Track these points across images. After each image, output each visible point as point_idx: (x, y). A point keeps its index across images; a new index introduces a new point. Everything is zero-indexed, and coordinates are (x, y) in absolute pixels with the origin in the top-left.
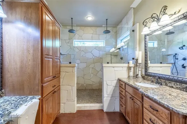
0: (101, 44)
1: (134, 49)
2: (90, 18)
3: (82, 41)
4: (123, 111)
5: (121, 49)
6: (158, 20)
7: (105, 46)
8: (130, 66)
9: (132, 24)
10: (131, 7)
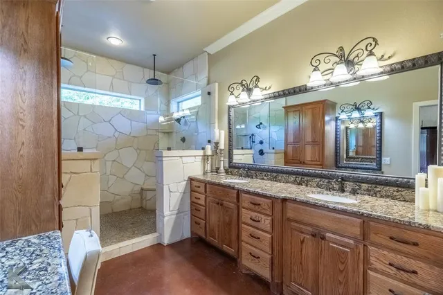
0: (133, 103)
1: (210, 124)
2: (115, 40)
3: (83, 89)
4: (201, 233)
5: (182, 120)
6: (249, 90)
7: (143, 109)
8: (207, 154)
9: (205, 81)
10: (205, 49)
